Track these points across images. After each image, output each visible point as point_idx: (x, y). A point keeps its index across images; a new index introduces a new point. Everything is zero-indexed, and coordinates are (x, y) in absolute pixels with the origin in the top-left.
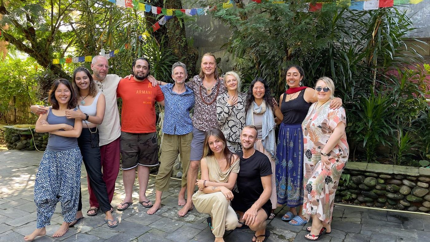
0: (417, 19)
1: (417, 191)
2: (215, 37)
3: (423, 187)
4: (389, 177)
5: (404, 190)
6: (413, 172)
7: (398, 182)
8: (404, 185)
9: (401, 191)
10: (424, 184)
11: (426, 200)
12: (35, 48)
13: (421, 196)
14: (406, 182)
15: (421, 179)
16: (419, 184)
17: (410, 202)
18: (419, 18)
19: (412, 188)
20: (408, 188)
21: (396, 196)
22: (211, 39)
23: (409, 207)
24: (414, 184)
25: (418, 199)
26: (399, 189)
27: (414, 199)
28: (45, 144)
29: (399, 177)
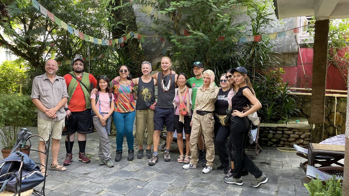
0: (277, 42)
1: (277, 136)
2: (156, 48)
3: (279, 134)
4: (263, 129)
5: (270, 136)
6: (275, 125)
7: (267, 131)
8: (270, 133)
9: (268, 136)
10: (280, 132)
11: (281, 141)
12: (30, 54)
13: (279, 138)
14: (271, 131)
15: (278, 129)
16: (277, 132)
17: (273, 142)
18: (278, 41)
19: (274, 134)
20: (272, 135)
21: (266, 139)
22: (153, 50)
23: (273, 145)
24: (275, 132)
25: (277, 140)
26: (268, 135)
27: (275, 140)
28: (36, 121)
29: (267, 129)
